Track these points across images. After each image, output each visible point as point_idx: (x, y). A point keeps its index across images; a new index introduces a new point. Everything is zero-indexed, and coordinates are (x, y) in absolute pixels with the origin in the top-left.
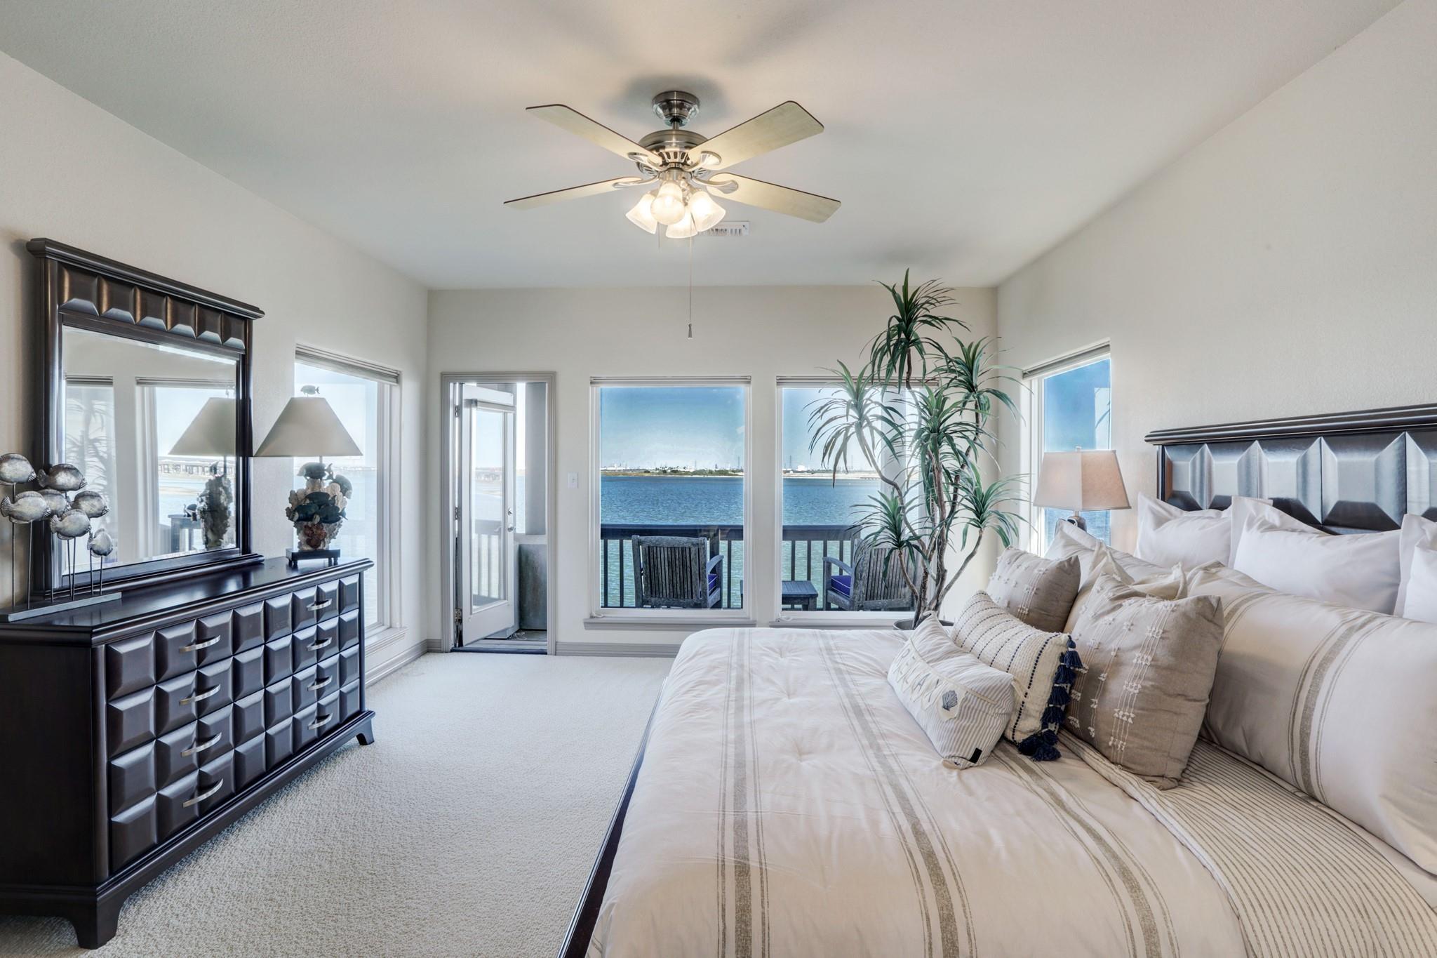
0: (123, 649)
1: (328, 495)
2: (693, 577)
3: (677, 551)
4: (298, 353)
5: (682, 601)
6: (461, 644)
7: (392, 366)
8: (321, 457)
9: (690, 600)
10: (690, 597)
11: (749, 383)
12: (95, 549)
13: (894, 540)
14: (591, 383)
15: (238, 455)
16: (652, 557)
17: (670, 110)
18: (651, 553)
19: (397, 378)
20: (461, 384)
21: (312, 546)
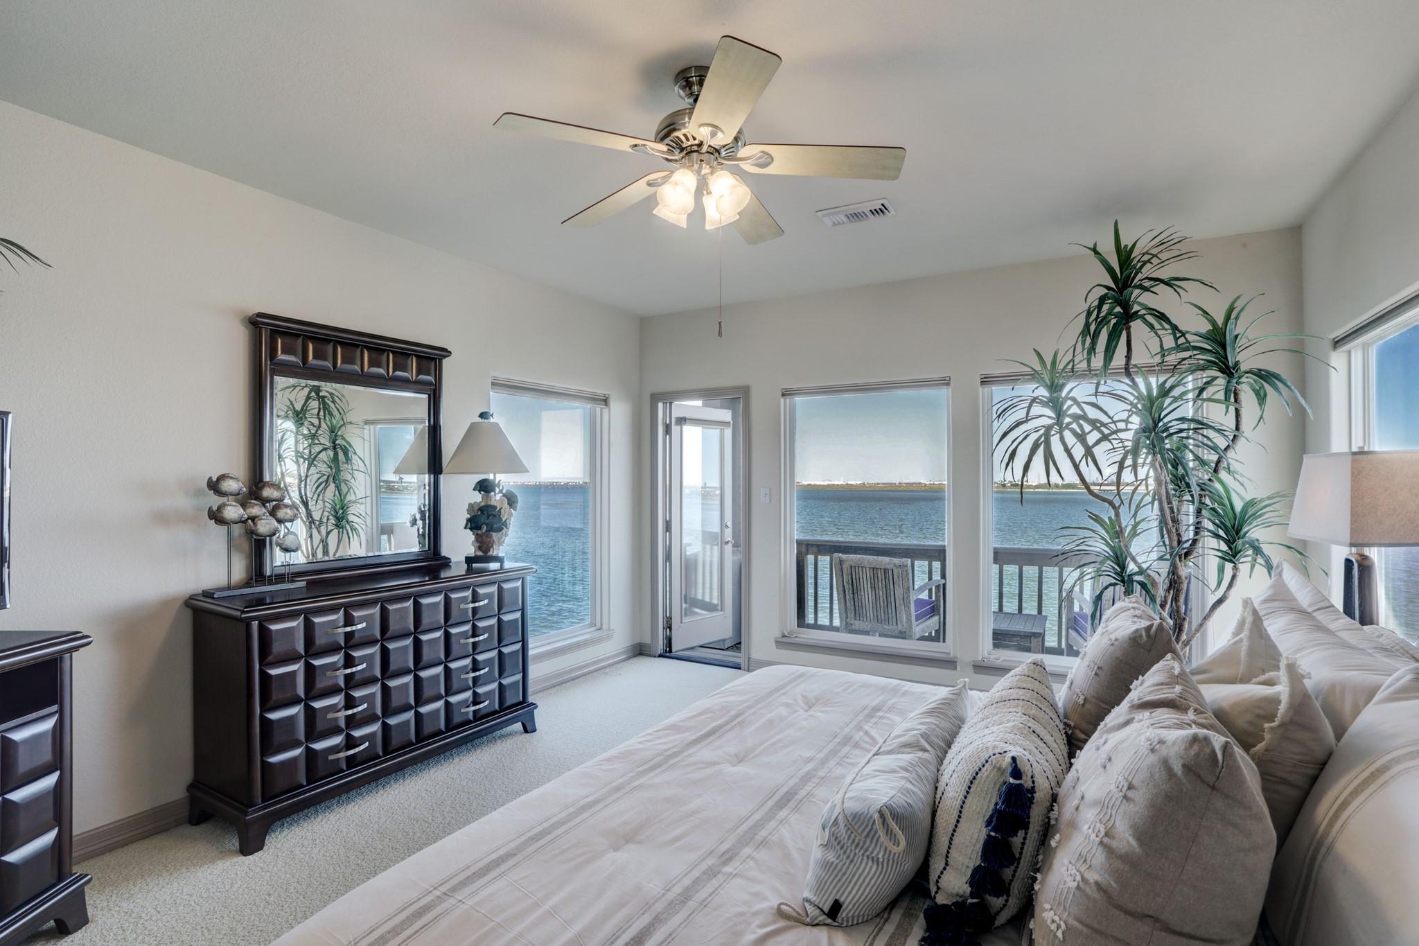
0: (274, 627)
1: (496, 507)
2: (897, 601)
3: (879, 572)
4: (493, 384)
5: (886, 627)
6: (670, 651)
7: (601, 391)
8: (495, 474)
9: (895, 627)
10: (895, 624)
11: (948, 384)
12: (284, 547)
13: (1116, 573)
14: (783, 395)
15: (430, 472)
16: (854, 577)
17: (690, 89)
18: (854, 574)
19: (605, 401)
20: (671, 403)
21: (483, 552)
